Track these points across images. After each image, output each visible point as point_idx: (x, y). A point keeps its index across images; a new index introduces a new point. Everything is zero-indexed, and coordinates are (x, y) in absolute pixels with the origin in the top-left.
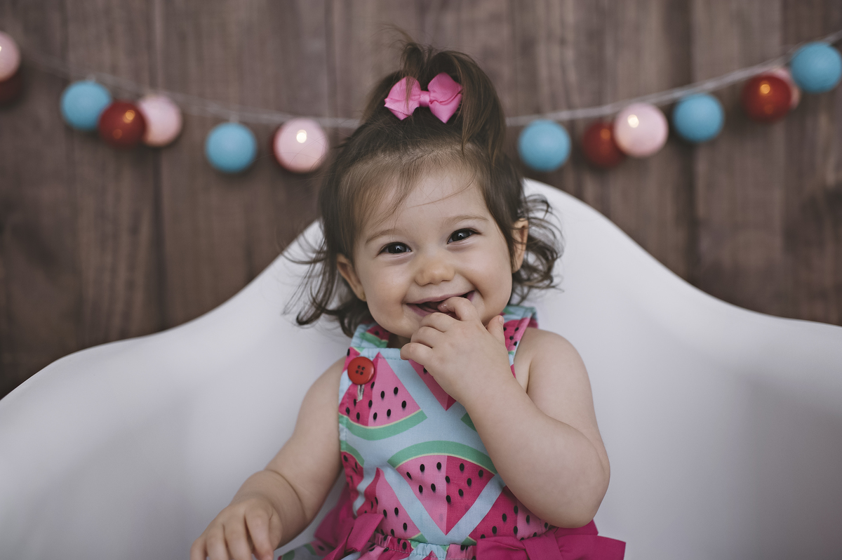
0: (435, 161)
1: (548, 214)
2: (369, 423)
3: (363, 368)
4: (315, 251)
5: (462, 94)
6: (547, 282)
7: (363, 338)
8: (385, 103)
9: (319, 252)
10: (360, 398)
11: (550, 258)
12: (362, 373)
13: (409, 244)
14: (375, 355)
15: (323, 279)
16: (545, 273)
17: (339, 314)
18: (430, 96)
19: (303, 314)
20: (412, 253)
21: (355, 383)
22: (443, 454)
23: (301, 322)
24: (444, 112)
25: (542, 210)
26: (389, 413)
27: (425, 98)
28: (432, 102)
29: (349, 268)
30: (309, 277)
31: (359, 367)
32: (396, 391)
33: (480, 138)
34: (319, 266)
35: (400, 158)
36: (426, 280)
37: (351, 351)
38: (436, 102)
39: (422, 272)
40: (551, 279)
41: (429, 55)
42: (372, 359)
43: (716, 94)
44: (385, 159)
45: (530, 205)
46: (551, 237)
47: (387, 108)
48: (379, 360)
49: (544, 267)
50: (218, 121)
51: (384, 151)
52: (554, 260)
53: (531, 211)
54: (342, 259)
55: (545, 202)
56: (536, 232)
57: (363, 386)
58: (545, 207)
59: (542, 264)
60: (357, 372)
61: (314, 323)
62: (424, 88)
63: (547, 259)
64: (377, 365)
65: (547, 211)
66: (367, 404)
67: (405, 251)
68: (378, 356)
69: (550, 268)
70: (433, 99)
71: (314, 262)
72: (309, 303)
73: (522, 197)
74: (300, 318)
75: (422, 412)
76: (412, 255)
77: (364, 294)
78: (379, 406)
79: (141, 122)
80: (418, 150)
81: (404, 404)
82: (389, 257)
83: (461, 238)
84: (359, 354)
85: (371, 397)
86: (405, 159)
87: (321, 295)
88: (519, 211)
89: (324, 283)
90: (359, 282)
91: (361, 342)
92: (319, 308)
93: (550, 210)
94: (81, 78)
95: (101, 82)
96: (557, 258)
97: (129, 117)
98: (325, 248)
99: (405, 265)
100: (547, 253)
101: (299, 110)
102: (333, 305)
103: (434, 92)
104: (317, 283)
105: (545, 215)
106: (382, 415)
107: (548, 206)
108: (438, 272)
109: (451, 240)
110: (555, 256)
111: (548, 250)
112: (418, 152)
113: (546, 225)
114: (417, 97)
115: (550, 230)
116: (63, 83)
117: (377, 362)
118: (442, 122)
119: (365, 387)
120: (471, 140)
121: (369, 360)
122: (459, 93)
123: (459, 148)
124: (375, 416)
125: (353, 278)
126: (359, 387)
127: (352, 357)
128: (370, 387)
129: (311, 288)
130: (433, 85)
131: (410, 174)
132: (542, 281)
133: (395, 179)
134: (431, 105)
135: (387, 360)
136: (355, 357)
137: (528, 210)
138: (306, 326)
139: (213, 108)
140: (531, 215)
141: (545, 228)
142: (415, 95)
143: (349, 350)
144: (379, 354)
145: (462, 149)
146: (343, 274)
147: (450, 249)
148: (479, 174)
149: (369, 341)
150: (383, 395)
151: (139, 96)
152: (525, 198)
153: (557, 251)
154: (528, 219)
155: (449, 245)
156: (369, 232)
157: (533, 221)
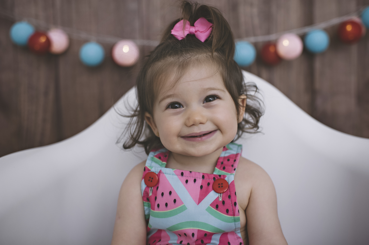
0: (197, 60)
1: (257, 93)
2: (155, 209)
3: (152, 178)
4: (133, 110)
5: (213, 28)
6: (255, 129)
7: (152, 160)
8: (171, 32)
9: (135, 111)
10: (151, 194)
11: (257, 116)
12: (151, 181)
13: (182, 103)
14: (159, 171)
15: (137, 125)
16: (254, 124)
17: (144, 144)
18: (195, 29)
19: (126, 143)
20: (184, 109)
21: (148, 187)
22: (196, 228)
23: (125, 147)
24: (203, 37)
25: (253, 91)
26: (166, 205)
27: (193, 30)
28: (196, 32)
29: (151, 120)
30: (130, 124)
31: (150, 177)
32: (170, 193)
33: (221, 50)
34: (135, 119)
35: (179, 58)
36: (191, 123)
37: (146, 169)
38: (198, 32)
39: (188, 119)
40: (258, 128)
41: (196, 8)
42: (157, 173)
43: (326, 30)
44: (170, 59)
45: (247, 88)
46: (258, 105)
47: (172, 34)
48: (161, 174)
49: (254, 121)
50: (86, 41)
51: (170, 55)
52: (259, 117)
53: (248, 91)
54: (148, 115)
55: (255, 86)
56: (250, 102)
57: (152, 188)
58: (255, 89)
59: (253, 119)
60: (149, 180)
61: (132, 149)
62: (192, 25)
63: (255, 116)
64: (160, 177)
65: (256, 91)
66: (154, 199)
67: (180, 107)
68: (160, 172)
69: (257, 121)
70: (197, 30)
71: (133, 116)
72: (129, 138)
73: (243, 83)
74: (125, 145)
75: (184, 205)
76: (184, 110)
77: (158, 133)
78: (160, 200)
79: (49, 42)
80: (188, 55)
81: (175, 201)
82: (171, 111)
83: (210, 101)
84: (150, 170)
85: (156, 194)
86: (181, 59)
87: (136, 134)
88: (242, 91)
89: (138, 127)
90: (156, 126)
91: (152, 163)
92: (134, 141)
93: (258, 90)
94: (20, 20)
95: (30, 22)
96: (261, 116)
97: (43, 40)
98: (138, 109)
99: (180, 116)
100: (256, 113)
101: (125, 36)
102: (142, 139)
103: (197, 27)
104: (134, 128)
105: (255, 93)
106: (162, 205)
107: (257, 88)
108: (198, 118)
109: (205, 102)
110: (260, 115)
111: (256, 111)
112: (188, 56)
113: (255, 98)
114: (189, 29)
115: (258, 101)
116: (10, 22)
117: (160, 175)
118: (201, 42)
119: (153, 188)
120: (217, 50)
121: (156, 174)
122: (211, 27)
123: (210, 54)
124: (158, 206)
125: (153, 125)
126: (150, 188)
127: (147, 172)
128: (156, 189)
129: (130, 130)
130: (197, 23)
131: (183, 67)
132: (252, 128)
133: (175, 69)
134: (195, 33)
135: (165, 174)
136: (148, 172)
137: (246, 91)
138: (127, 150)
139: (83, 35)
140: (248, 93)
141: (255, 100)
142: (187, 28)
143: (145, 168)
144: (161, 170)
145: (212, 55)
146: (148, 123)
147: (204, 107)
148: (221, 68)
149: (156, 162)
150: (163, 194)
151: (48, 29)
152: (245, 84)
153: (261, 112)
154: (246, 95)
155: (204, 104)
156: (160, 97)
157: (249, 96)
